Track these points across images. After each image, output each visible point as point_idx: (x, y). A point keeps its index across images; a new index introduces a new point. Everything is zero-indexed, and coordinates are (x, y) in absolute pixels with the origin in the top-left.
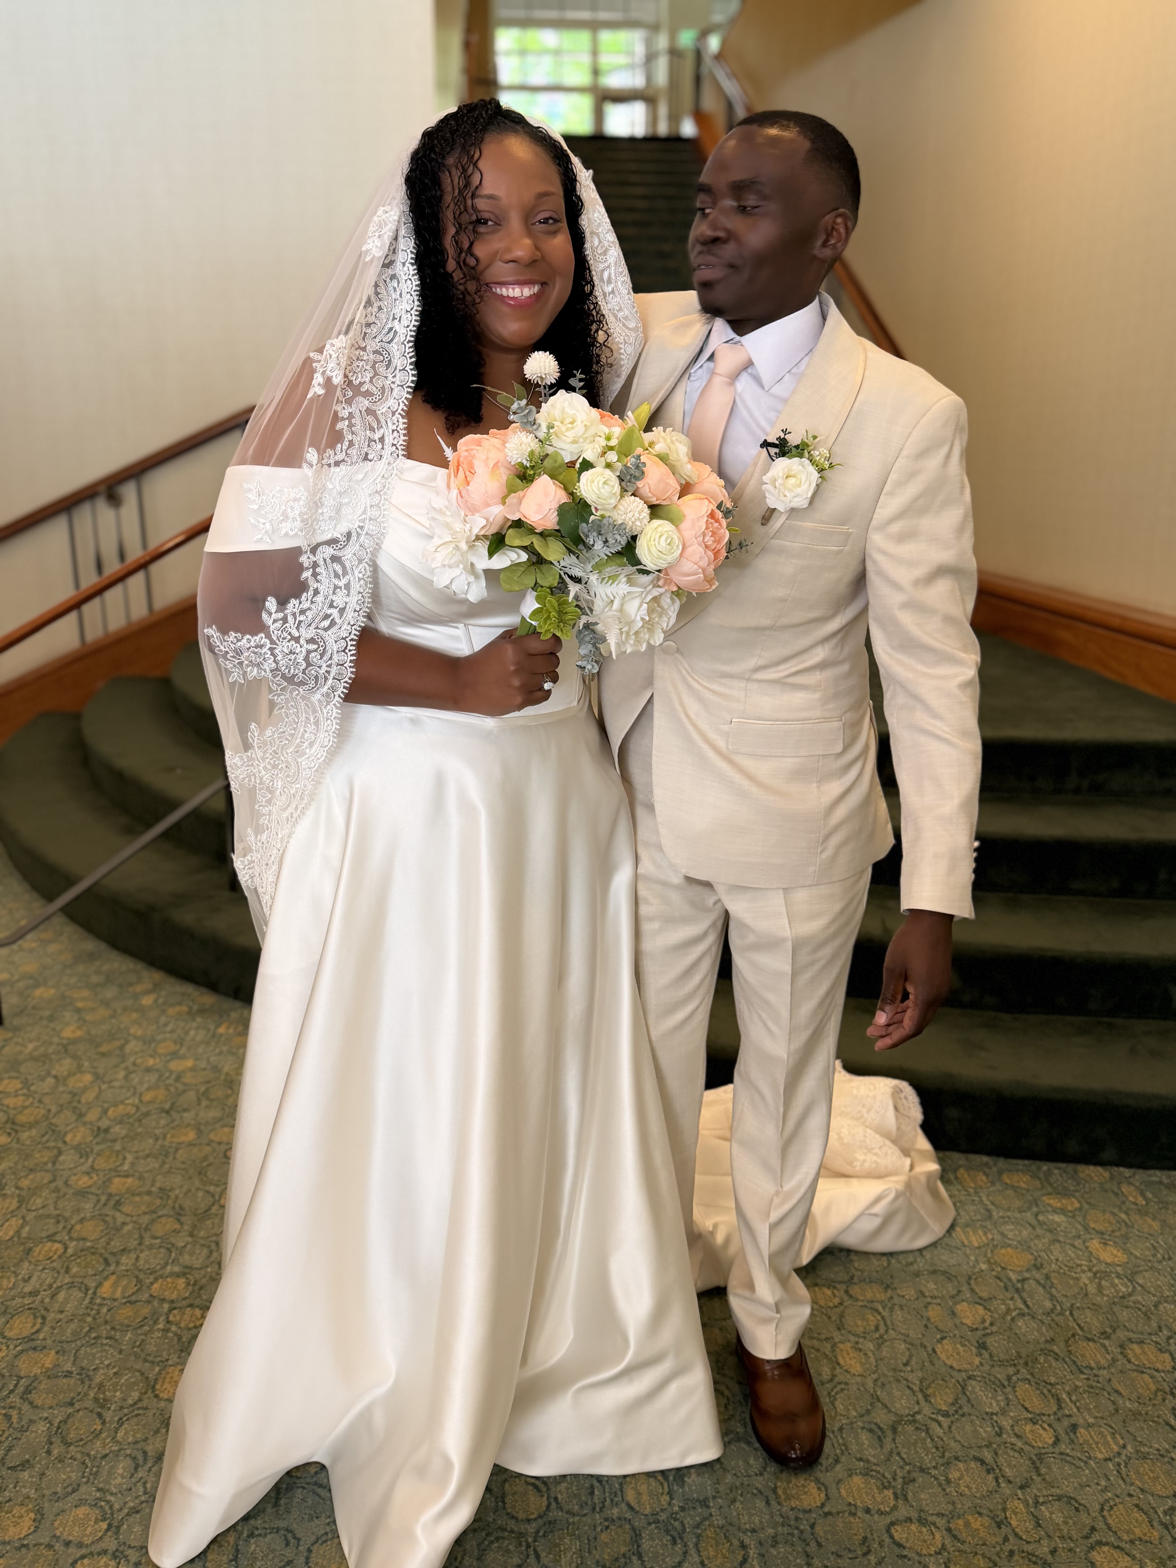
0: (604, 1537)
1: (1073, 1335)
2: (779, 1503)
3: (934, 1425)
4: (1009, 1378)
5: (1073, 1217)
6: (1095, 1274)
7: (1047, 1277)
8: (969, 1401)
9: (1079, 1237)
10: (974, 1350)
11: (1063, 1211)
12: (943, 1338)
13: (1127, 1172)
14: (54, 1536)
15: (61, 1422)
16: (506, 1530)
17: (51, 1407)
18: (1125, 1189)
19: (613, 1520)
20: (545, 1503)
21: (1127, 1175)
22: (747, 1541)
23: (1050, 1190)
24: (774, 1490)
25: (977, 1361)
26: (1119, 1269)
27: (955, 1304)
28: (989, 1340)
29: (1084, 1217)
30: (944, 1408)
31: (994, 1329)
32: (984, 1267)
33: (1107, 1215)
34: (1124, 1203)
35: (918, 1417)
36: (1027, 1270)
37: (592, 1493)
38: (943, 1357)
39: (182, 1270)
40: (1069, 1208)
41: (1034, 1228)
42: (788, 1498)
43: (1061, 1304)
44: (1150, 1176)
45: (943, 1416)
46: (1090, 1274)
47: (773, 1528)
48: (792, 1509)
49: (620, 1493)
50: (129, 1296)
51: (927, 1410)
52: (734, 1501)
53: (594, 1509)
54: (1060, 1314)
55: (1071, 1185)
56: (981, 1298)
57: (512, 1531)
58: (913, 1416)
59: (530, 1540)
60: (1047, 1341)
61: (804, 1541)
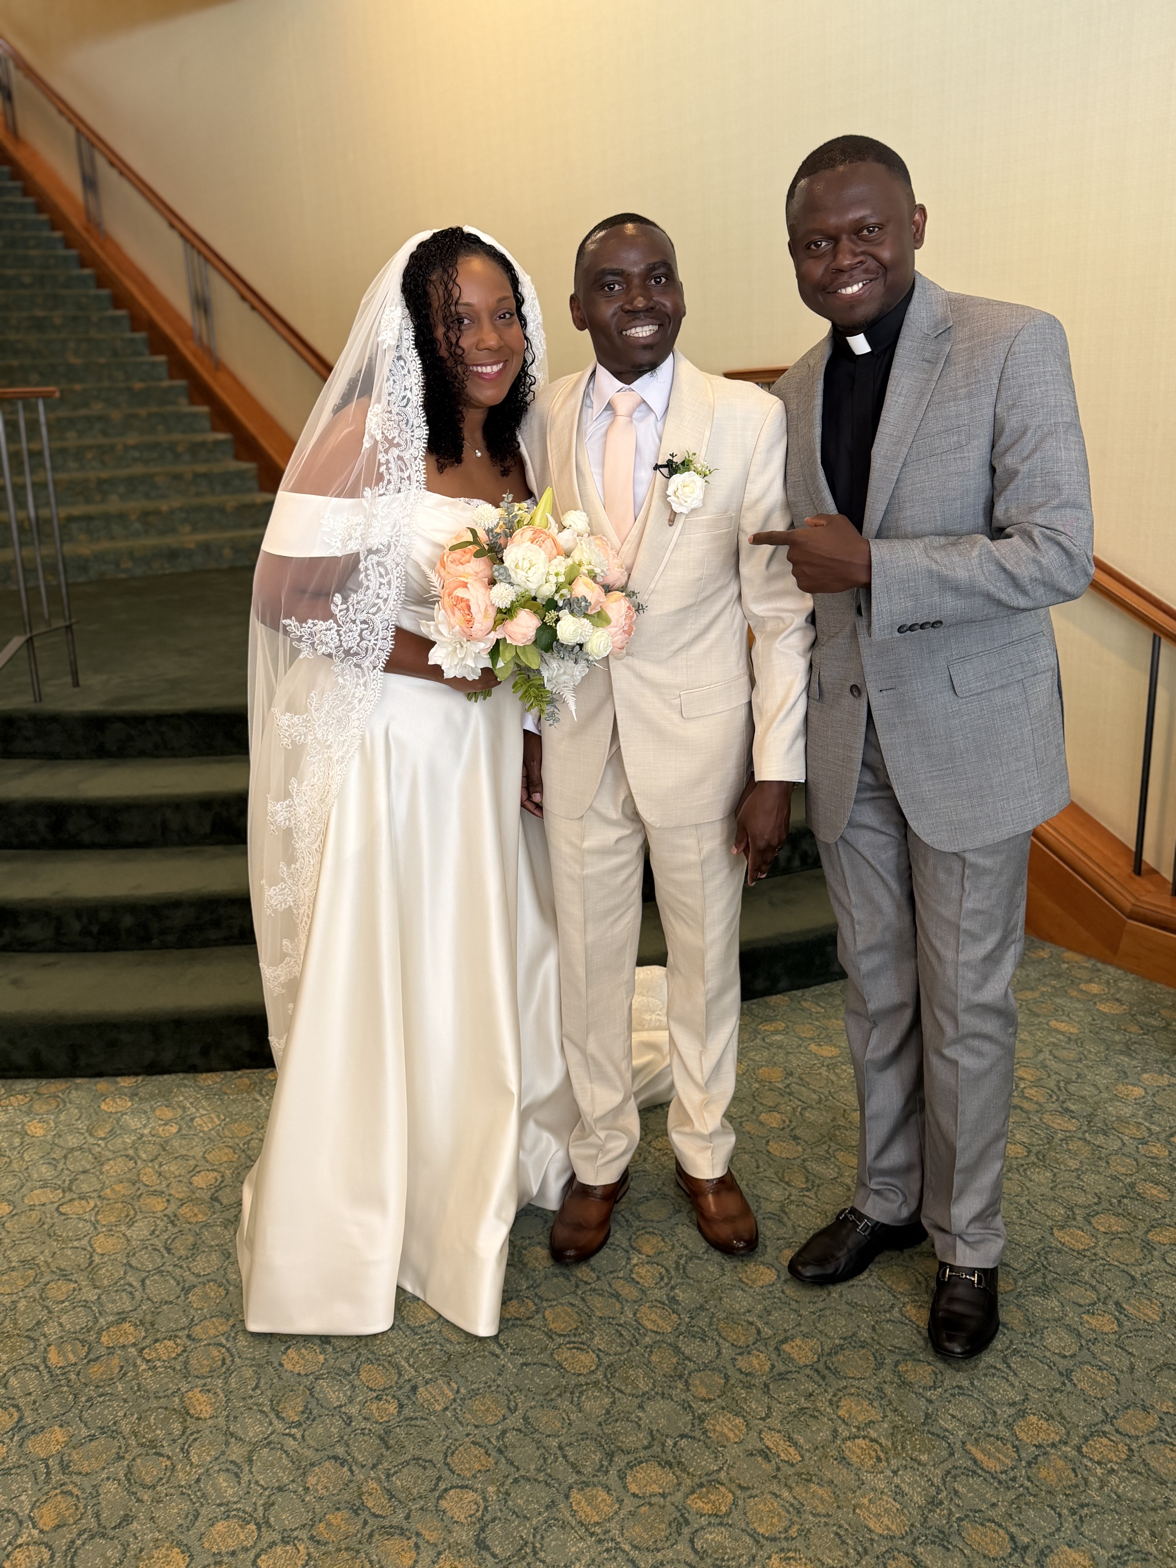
0: (653, 1358)
1: (845, 1111)
2: (751, 1287)
3: (806, 1199)
4: (828, 1153)
5: (787, 1033)
6: (828, 1066)
7: (801, 1079)
8: (815, 1176)
9: (800, 1046)
10: (793, 1143)
11: (776, 1032)
12: (768, 1141)
13: (799, 993)
14: (214, 1554)
15: (125, 1475)
16: (581, 1385)
17: (104, 1468)
18: (805, 1004)
19: (652, 1346)
20: (594, 1356)
21: (800, 995)
22: (751, 1319)
23: (760, 1020)
24: (740, 1280)
25: (800, 1148)
26: (839, 1059)
27: (758, 1116)
28: (797, 1132)
29: (794, 1031)
30: (804, 1186)
31: (794, 1124)
32: (757, 1085)
33: (808, 1026)
34: (811, 1014)
35: (792, 1198)
36: (785, 1078)
37: (621, 1335)
38: (777, 1153)
39: (117, 1317)
40: (780, 1028)
41: (769, 1049)
42: (754, 1281)
43: (822, 1093)
44: (814, 991)
45: (807, 1191)
46: (825, 1068)
47: (760, 1304)
48: (762, 1287)
49: (640, 1327)
50: (86, 1356)
51: (794, 1192)
52: (721, 1299)
53: (632, 1345)
54: (826, 1101)
55: (769, 1012)
56: (770, 1107)
57: (587, 1384)
58: (788, 1198)
59: (605, 1383)
60: (832, 1121)
61: (786, 1303)
